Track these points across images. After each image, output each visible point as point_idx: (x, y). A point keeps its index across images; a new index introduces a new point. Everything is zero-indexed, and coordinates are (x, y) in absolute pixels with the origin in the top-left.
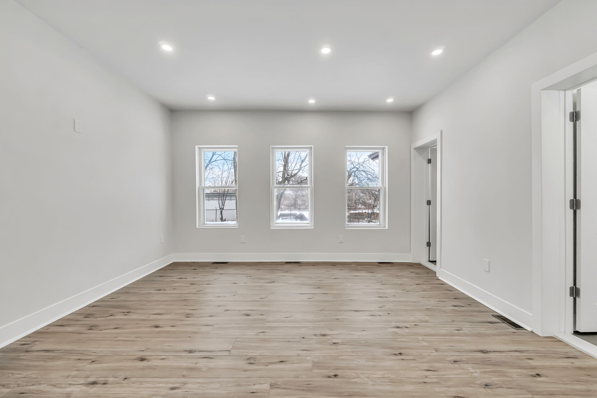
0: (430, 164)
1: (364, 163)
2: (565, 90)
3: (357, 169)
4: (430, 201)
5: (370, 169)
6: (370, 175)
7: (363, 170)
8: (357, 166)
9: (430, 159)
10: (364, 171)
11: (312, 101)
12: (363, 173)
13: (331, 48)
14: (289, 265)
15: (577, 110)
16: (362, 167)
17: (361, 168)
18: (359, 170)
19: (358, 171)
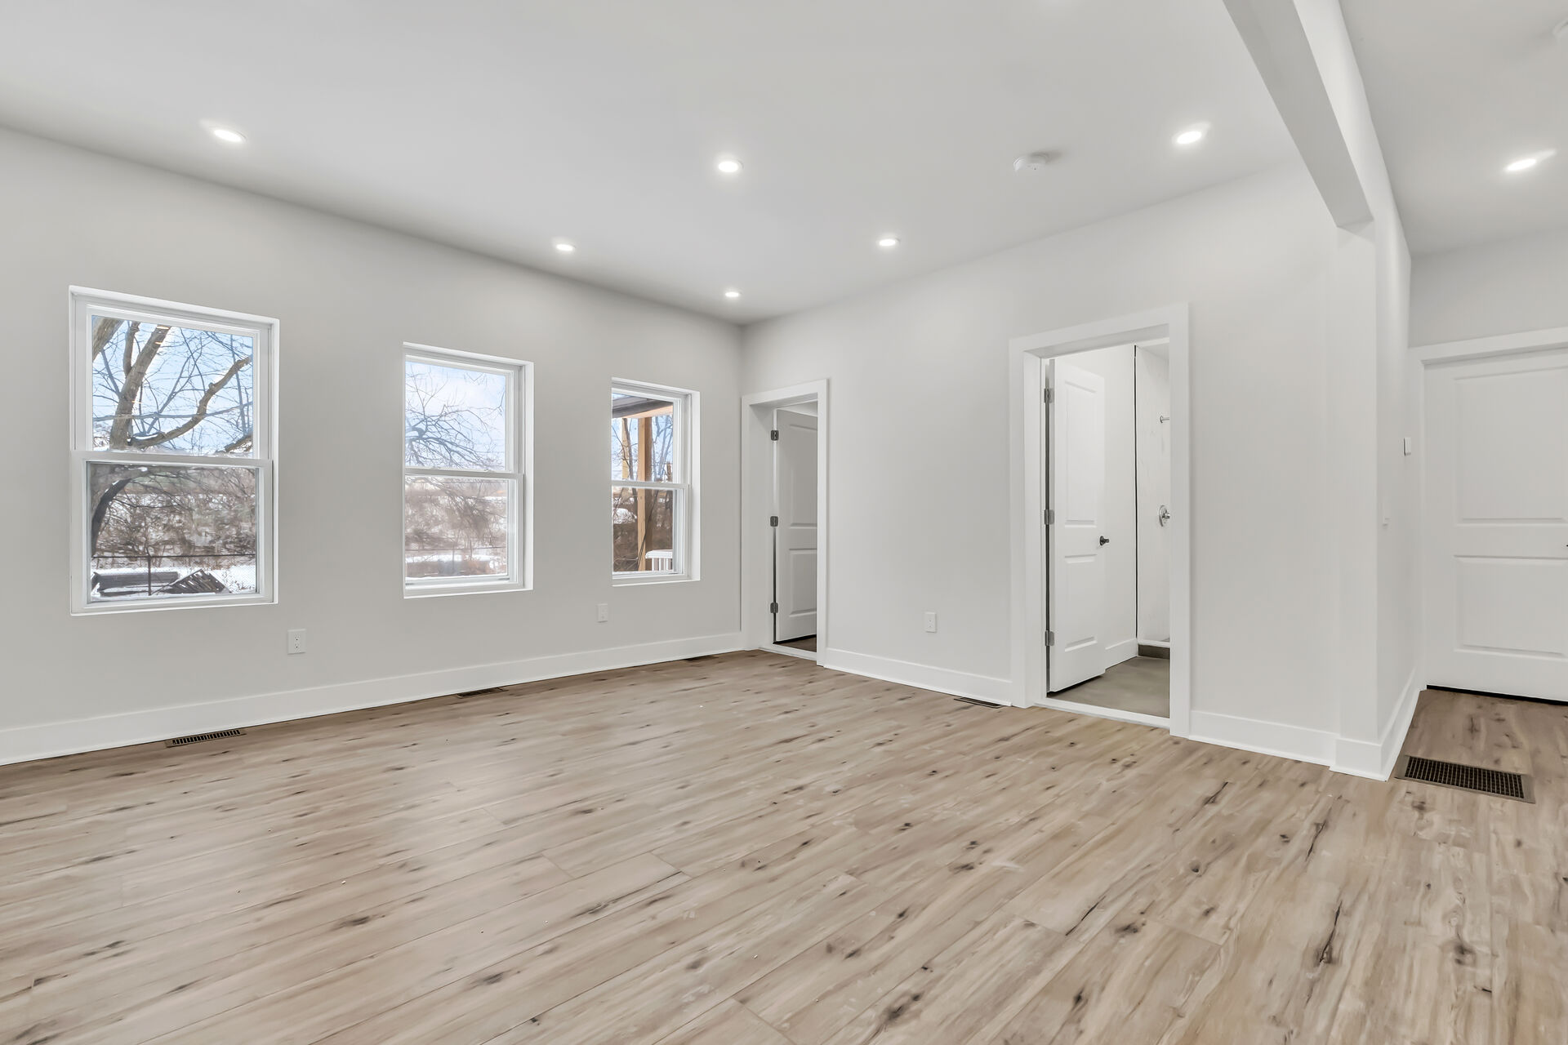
0: (775, 442)
1: (443, 418)
2: (1041, 358)
3: (422, 432)
4: (776, 518)
5: (459, 436)
6: (457, 452)
7: (437, 439)
8: (422, 426)
9: (777, 432)
10: (441, 442)
11: (564, 248)
12: (435, 446)
13: (741, 162)
14: (477, 700)
15: (1050, 387)
16: (434, 429)
17: (433, 432)
18: (424, 436)
19: (423, 439)
